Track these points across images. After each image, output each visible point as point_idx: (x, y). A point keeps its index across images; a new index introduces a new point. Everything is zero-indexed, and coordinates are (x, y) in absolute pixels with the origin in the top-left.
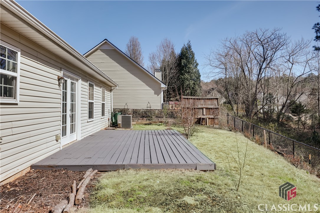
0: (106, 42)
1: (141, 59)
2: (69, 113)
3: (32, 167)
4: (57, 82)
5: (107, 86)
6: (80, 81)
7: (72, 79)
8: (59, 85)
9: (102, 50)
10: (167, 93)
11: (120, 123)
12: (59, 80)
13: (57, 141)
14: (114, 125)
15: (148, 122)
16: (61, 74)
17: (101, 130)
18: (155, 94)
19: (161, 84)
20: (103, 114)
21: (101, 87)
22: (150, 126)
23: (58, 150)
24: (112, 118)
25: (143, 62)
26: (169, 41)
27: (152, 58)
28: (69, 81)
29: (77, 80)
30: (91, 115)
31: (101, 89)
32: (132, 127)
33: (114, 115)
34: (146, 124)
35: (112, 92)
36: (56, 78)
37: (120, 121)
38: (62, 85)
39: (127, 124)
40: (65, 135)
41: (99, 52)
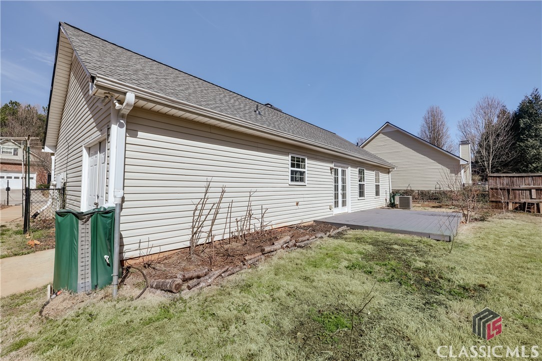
0: (388, 125)
1: (444, 131)
2: (340, 192)
3: (314, 221)
4: (330, 171)
5: (383, 168)
6: (350, 168)
7: (342, 167)
8: (331, 173)
9: (384, 134)
10: (491, 169)
11: (397, 203)
12: (331, 170)
13: (331, 209)
14: (392, 205)
15: (437, 204)
16: (332, 165)
17: (376, 209)
18: (451, 172)
19: (459, 161)
20: (377, 193)
21: (374, 171)
22: (439, 209)
23: (331, 215)
24: (390, 198)
25: (448, 134)
26: (492, 98)
27: (464, 127)
28: (340, 170)
29: (347, 168)
30: (361, 194)
31: (374, 172)
32: (412, 209)
33: (393, 195)
34: (434, 207)
35: (390, 174)
36: (329, 168)
37: (397, 202)
38: (333, 172)
39: (405, 205)
40: (338, 207)
41: (381, 135)
